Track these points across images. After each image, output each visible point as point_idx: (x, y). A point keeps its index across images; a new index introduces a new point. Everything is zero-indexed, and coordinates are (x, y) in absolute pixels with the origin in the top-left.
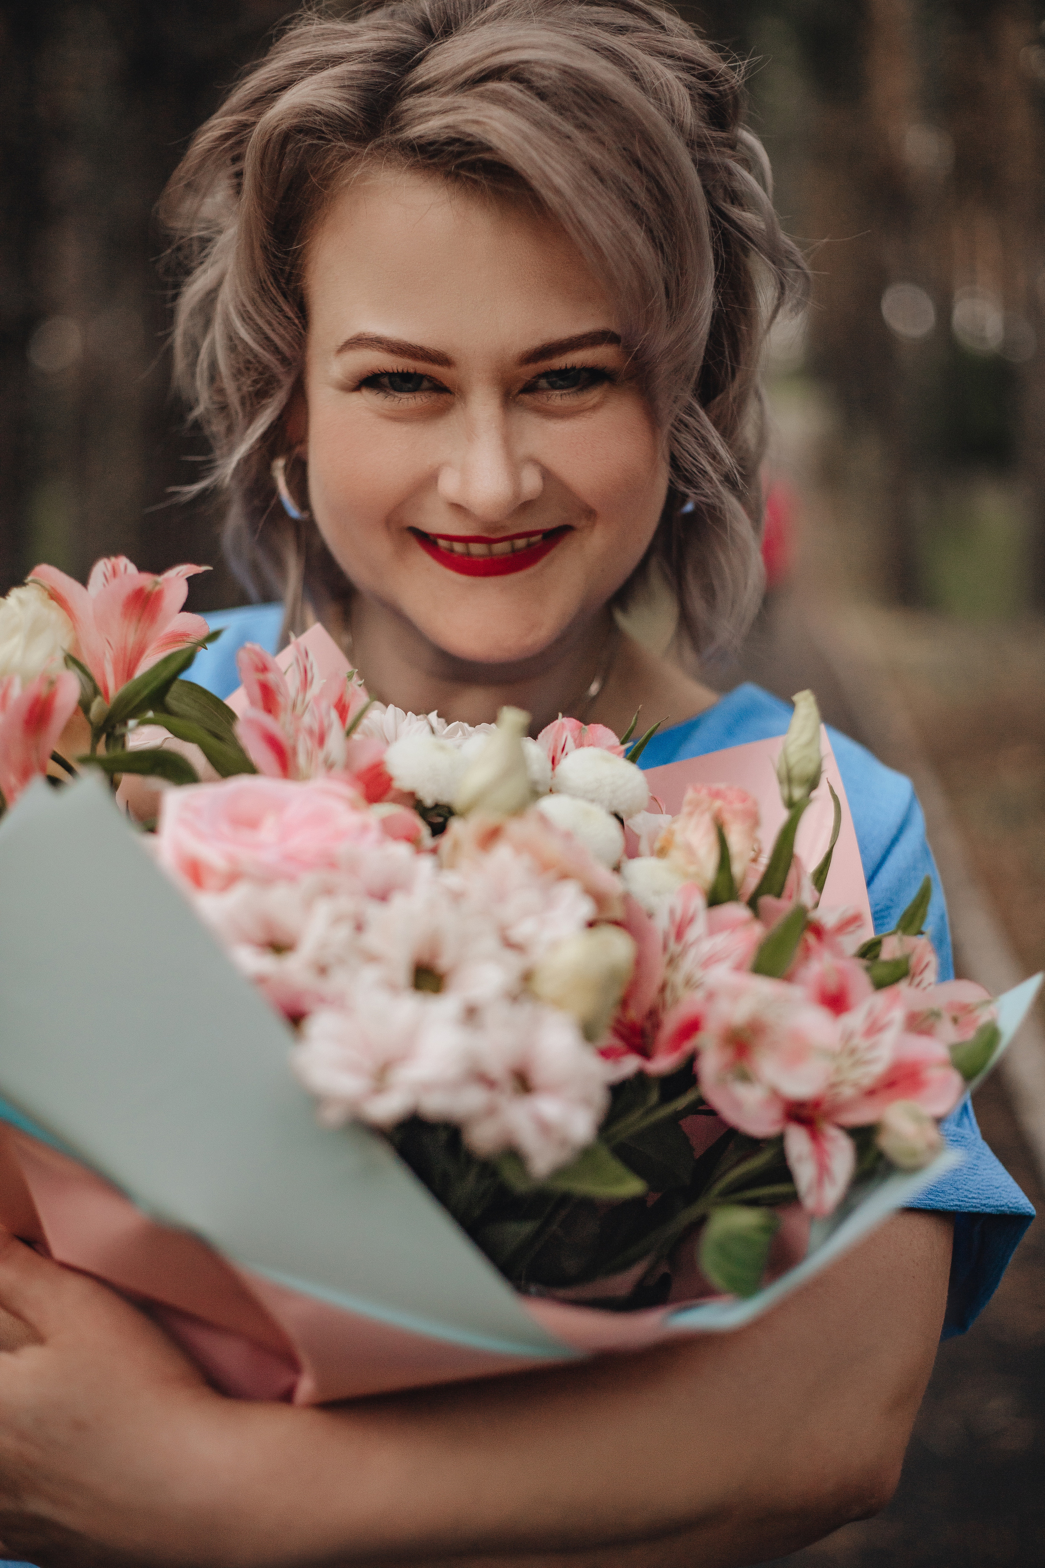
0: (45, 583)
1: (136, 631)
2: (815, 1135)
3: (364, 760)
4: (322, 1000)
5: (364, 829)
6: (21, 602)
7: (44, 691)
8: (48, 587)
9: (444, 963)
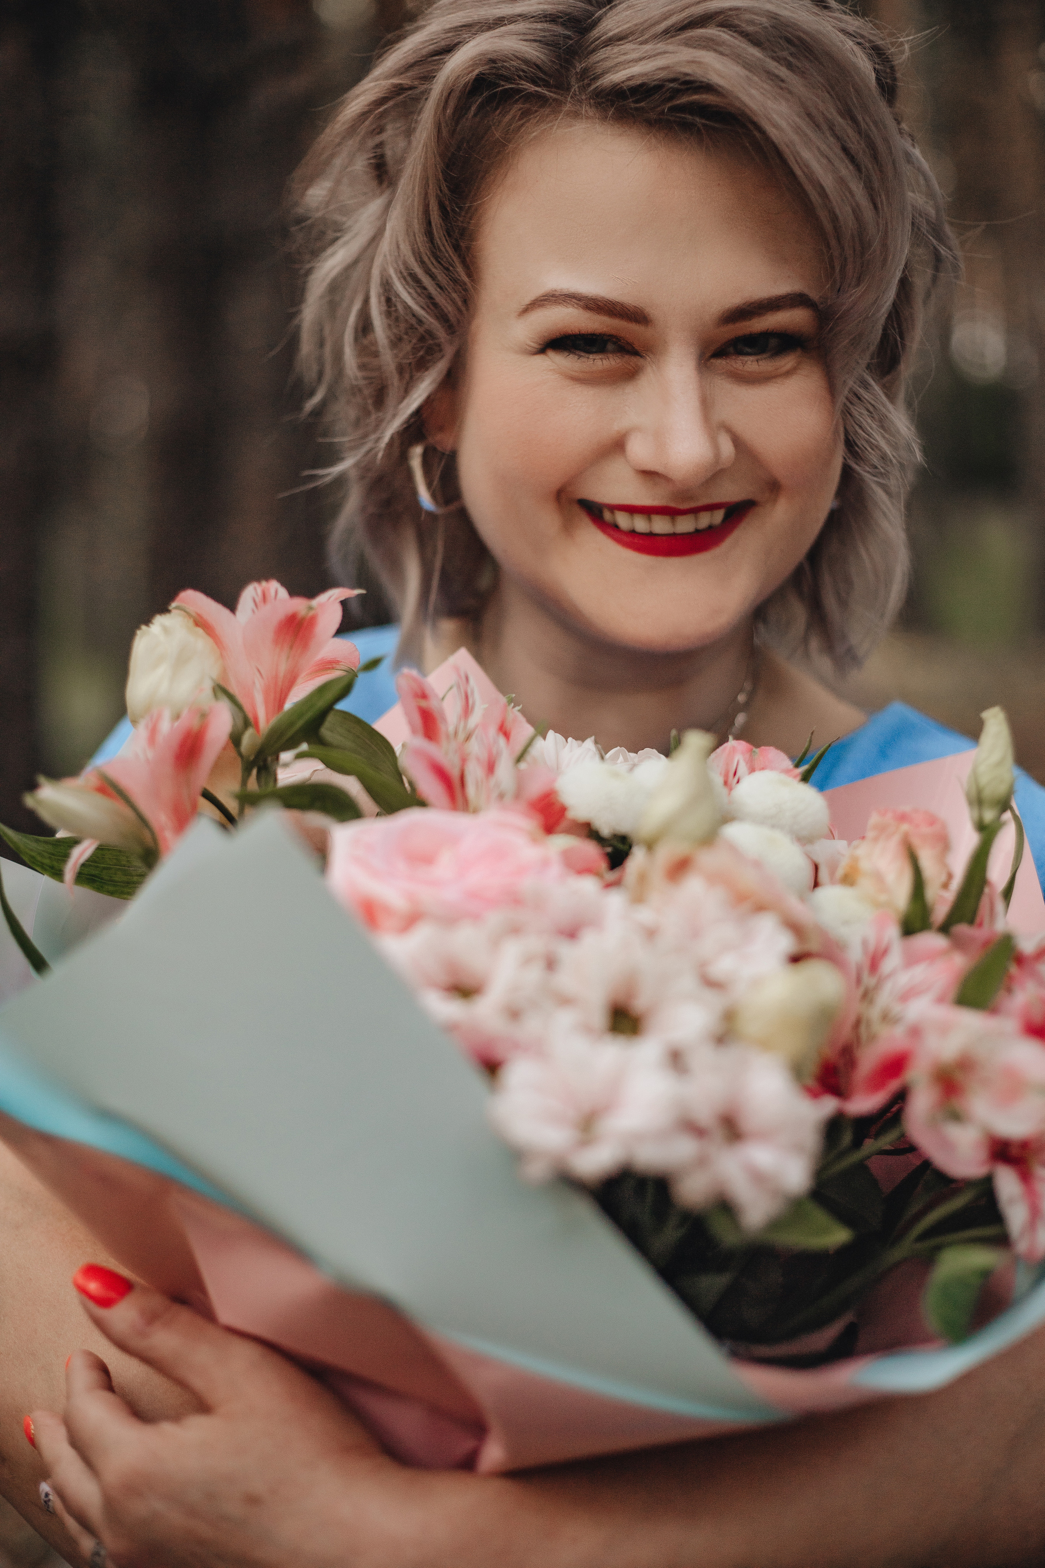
0: (191, 609)
1: (288, 658)
2: (1026, 1176)
3: (535, 789)
4: (516, 1046)
5: (545, 863)
6: (166, 630)
7: (196, 724)
8: (194, 614)
9: (640, 1004)
